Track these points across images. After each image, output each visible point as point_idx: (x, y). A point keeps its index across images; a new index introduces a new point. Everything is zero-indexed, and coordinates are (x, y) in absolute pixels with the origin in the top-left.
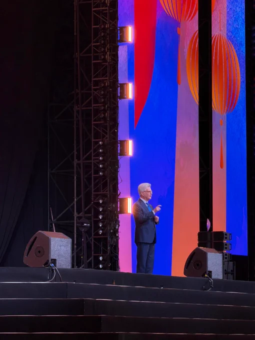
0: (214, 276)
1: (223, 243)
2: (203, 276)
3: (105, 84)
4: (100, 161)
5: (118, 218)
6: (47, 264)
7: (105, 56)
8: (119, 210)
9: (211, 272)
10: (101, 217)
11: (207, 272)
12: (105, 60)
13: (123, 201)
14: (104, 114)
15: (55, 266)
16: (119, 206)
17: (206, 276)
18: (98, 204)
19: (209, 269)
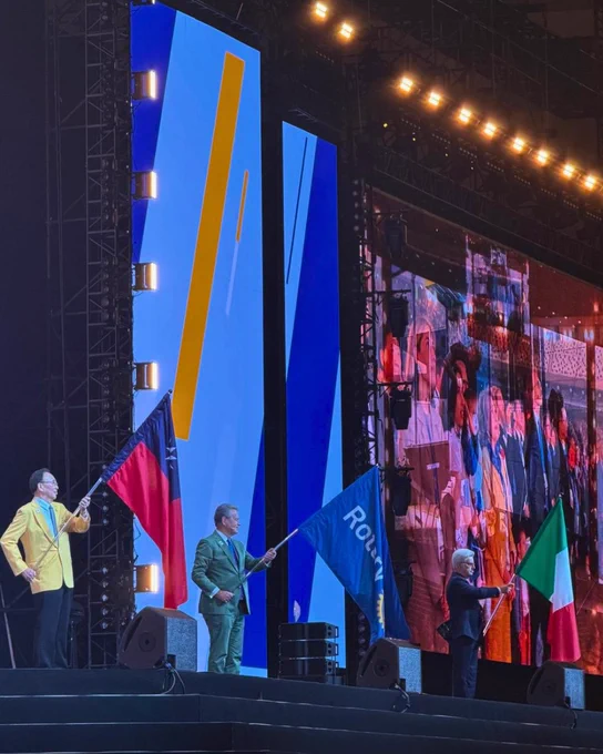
0: (409, 688)
1: (324, 643)
2: (392, 687)
3: (111, 363)
4: (104, 499)
5: (134, 599)
6: (159, 663)
7: (111, 314)
8: (135, 585)
9: (403, 680)
10: (104, 598)
11: (399, 681)
12: (111, 322)
13: (142, 571)
14: (111, 417)
15: (174, 666)
16: (135, 579)
17: (397, 687)
18: (100, 577)
19: (402, 676)
